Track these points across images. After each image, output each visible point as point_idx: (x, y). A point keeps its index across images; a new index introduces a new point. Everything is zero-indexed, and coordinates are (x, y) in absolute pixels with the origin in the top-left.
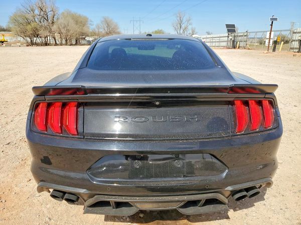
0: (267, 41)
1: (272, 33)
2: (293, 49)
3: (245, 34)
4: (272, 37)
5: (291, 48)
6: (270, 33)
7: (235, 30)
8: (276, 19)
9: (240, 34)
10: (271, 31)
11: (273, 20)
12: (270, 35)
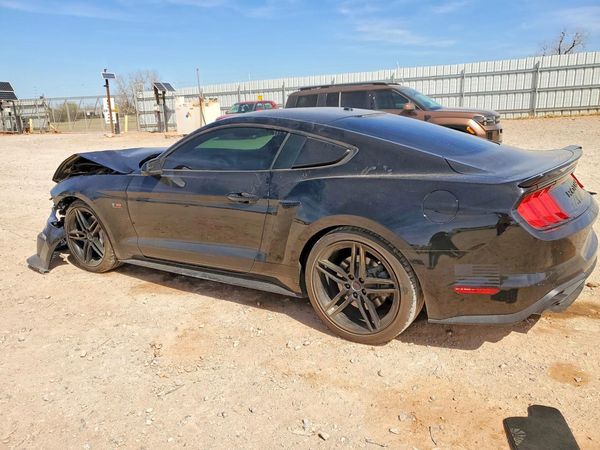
0: (106, 114)
1: (112, 100)
2: (145, 126)
3: (40, 103)
4: (113, 107)
5: (142, 127)
6: (109, 101)
7: (13, 94)
8: (112, 76)
9: (25, 104)
10: (109, 97)
11: (108, 77)
12: (109, 104)
